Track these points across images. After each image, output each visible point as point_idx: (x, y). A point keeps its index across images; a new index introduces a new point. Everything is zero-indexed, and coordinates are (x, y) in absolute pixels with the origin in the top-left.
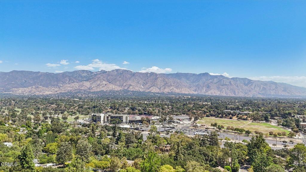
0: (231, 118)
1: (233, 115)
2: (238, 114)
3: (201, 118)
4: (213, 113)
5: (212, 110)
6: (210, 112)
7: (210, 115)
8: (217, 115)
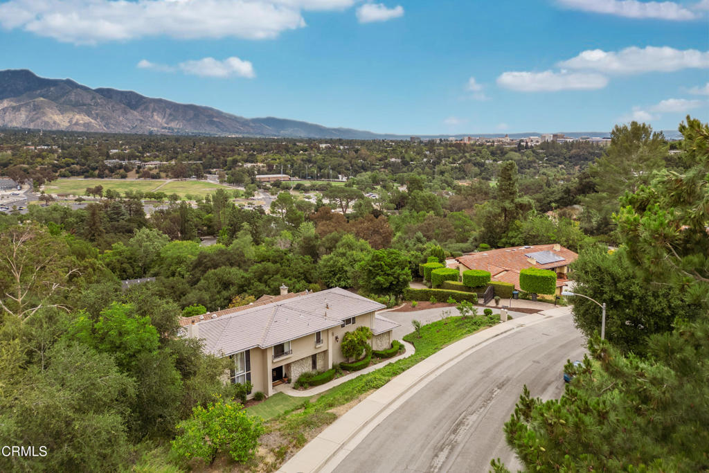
0: (124, 177)
1: (127, 169)
2: (139, 167)
3: (50, 180)
4: (78, 167)
5: (72, 161)
6: (68, 165)
7: (70, 174)
8: (87, 172)
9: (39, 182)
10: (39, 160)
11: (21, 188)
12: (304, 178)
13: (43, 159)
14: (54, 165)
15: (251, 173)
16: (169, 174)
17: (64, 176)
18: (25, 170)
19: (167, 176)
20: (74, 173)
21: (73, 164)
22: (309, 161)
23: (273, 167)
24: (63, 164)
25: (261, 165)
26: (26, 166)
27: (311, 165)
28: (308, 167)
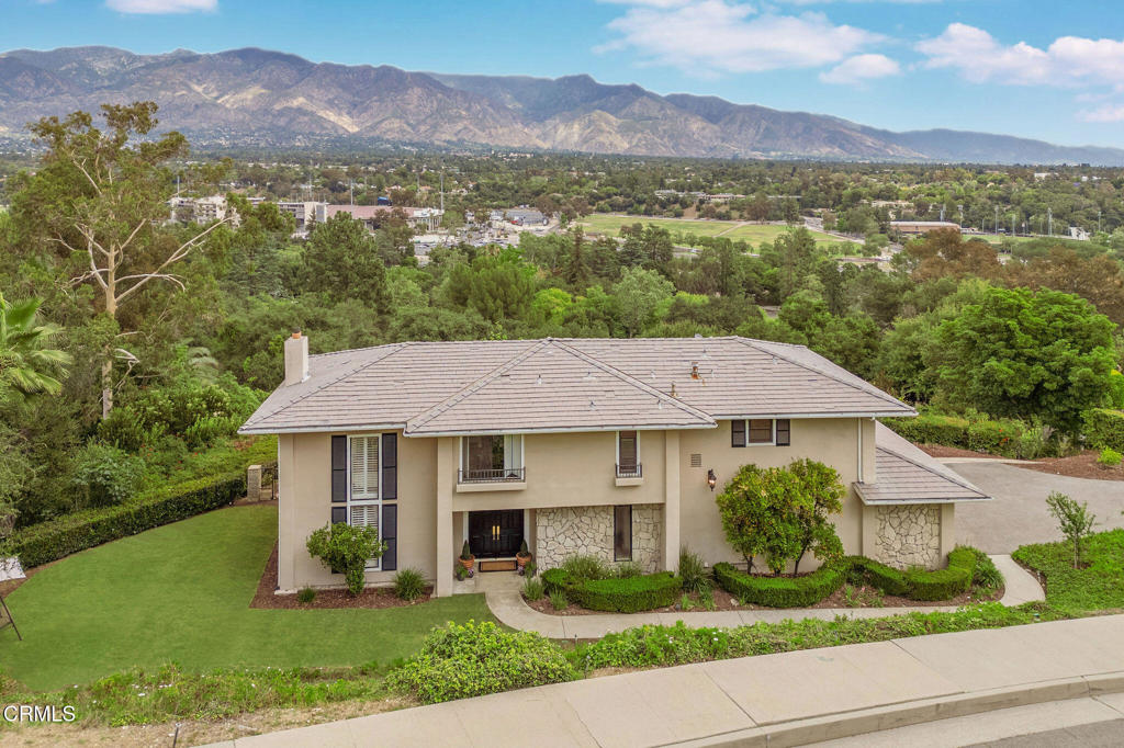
0: (678, 215)
1: (685, 205)
2: (702, 202)
3: (583, 215)
4: (620, 199)
5: (615, 190)
6: (609, 196)
7: (610, 209)
8: (632, 205)
9: (569, 216)
10: (576, 187)
11: (548, 222)
12: (990, 229)
13: (581, 186)
14: (592, 195)
15: (881, 216)
16: (746, 214)
17: (602, 211)
18: (558, 201)
19: (741, 216)
20: (616, 208)
21: (616, 195)
22: (1006, 200)
23: (926, 210)
24: (602, 195)
25: (904, 204)
26: (560, 195)
27: (1009, 207)
28: (1000, 210)
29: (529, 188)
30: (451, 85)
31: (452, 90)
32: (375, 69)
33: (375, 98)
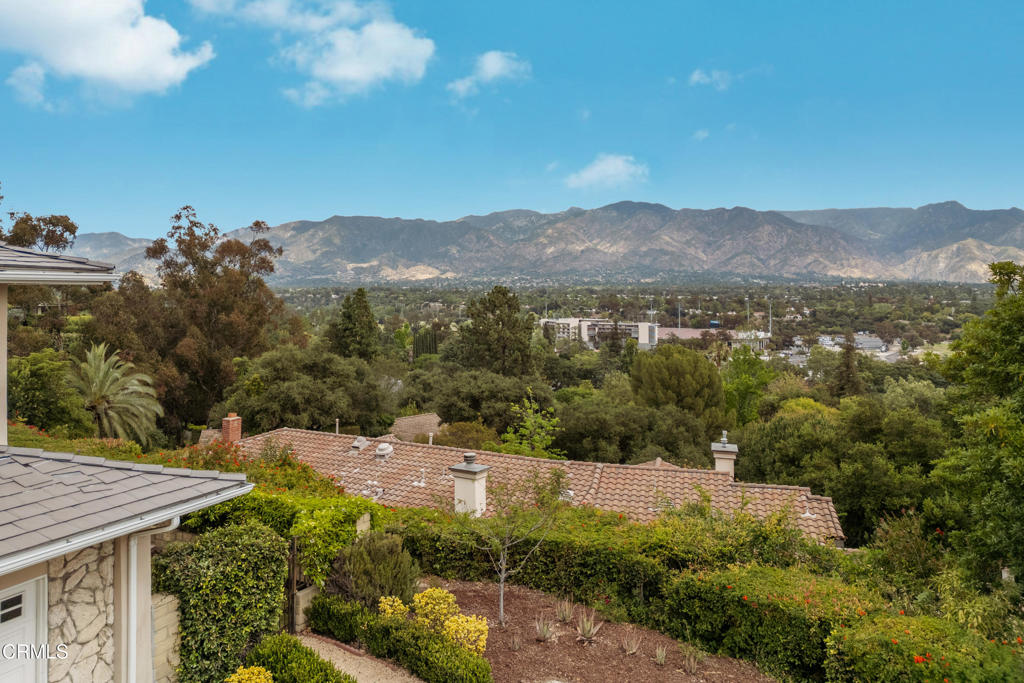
3: (931, 343)
9: (913, 343)
11: (887, 349)
14: (946, 323)
18: (903, 328)
24: (959, 322)
29: (871, 314)
30: (803, 221)
31: (802, 225)
32: (728, 210)
33: (728, 237)
